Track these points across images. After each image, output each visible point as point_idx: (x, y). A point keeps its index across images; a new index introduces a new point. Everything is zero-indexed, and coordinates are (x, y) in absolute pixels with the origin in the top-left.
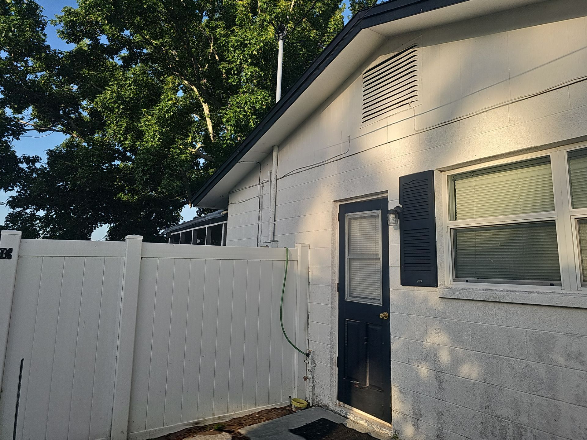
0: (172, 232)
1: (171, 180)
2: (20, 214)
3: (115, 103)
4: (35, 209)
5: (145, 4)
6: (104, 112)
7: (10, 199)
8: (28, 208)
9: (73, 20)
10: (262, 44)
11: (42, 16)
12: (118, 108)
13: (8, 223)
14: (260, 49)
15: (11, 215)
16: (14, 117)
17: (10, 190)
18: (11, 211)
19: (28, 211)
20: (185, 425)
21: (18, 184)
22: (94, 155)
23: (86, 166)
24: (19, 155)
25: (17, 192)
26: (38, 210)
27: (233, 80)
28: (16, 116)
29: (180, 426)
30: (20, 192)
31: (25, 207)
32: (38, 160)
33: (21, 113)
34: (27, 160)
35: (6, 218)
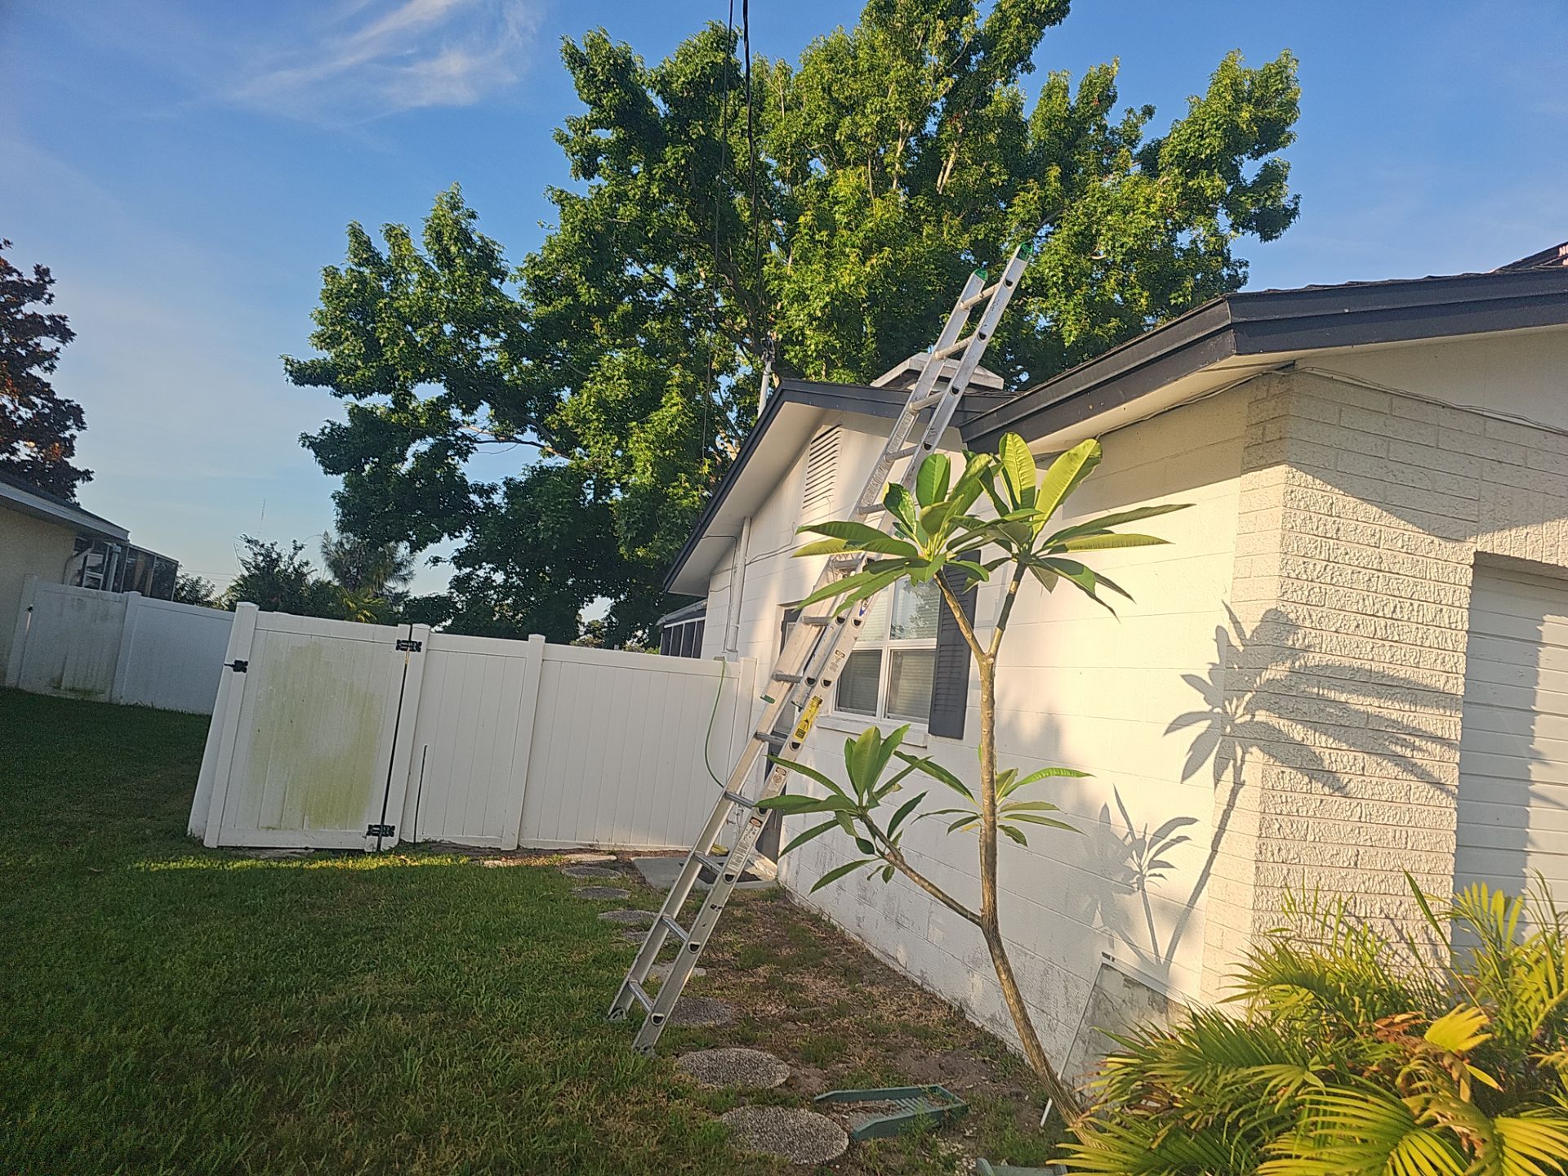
0: (665, 624)
1: (667, 540)
2: (469, 577)
3: (594, 411)
4: (492, 569)
5: (649, 231)
6: (577, 427)
7: (456, 554)
8: (481, 567)
9: (538, 275)
10: (828, 299)
11: (502, 260)
12: (598, 419)
13: (453, 590)
14: (826, 306)
15: (457, 579)
16: (463, 421)
17: (456, 537)
18: (457, 572)
19: (481, 573)
20: (578, 844)
21: (468, 527)
22: (564, 493)
23: (552, 511)
24: (470, 481)
25: (468, 541)
26: (495, 570)
27: (793, 354)
28: (466, 418)
29: (572, 844)
30: (471, 541)
31: (477, 567)
32: (496, 490)
33: (472, 414)
34: (482, 491)
35: (450, 583)
